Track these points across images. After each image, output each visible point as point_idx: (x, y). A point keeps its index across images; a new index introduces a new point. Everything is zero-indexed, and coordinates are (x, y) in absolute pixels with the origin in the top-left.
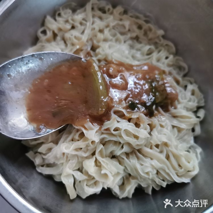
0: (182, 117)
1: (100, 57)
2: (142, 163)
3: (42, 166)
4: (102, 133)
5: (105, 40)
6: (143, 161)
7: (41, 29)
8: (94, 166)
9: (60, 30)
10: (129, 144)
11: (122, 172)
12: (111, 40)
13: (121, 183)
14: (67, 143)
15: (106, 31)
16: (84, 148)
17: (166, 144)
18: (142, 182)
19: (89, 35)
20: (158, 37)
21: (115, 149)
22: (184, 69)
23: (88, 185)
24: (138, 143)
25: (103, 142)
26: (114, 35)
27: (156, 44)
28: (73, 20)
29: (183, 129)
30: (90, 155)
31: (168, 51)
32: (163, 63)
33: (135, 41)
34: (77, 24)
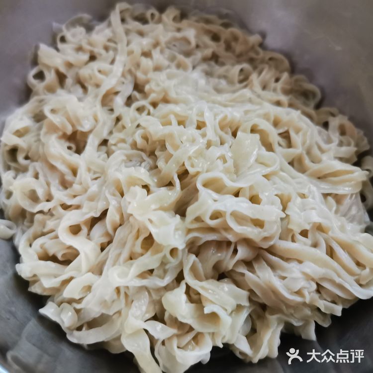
0: (335, 174)
1: (153, 97)
2: (284, 275)
3: (79, 329)
4: (189, 231)
5: (157, 69)
6: (283, 270)
7: (34, 71)
8: (186, 302)
9: (70, 65)
10: (247, 241)
11: (246, 303)
12: (169, 67)
13: (248, 329)
14: (120, 265)
15: (156, 54)
16: (158, 268)
17: (320, 228)
18: (292, 315)
19: (125, 66)
20: (252, 48)
21: (222, 258)
22: (314, 94)
23: (181, 346)
24: (266, 234)
25: (195, 249)
26: (172, 59)
27: (251, 61)
28: (90, 44)
29: (344, 196)
30: (173, 282)
31: (277, 68)
32: (275, 90)
33: (213, 63)
34: (99, 50)
